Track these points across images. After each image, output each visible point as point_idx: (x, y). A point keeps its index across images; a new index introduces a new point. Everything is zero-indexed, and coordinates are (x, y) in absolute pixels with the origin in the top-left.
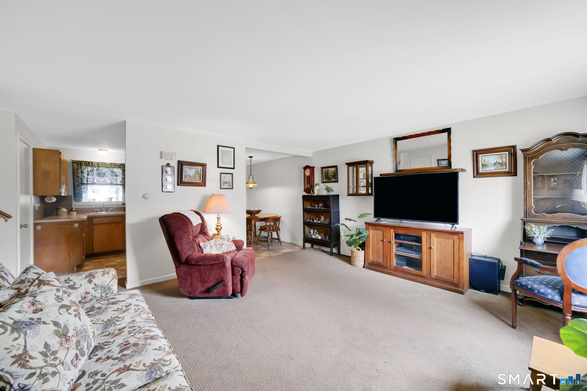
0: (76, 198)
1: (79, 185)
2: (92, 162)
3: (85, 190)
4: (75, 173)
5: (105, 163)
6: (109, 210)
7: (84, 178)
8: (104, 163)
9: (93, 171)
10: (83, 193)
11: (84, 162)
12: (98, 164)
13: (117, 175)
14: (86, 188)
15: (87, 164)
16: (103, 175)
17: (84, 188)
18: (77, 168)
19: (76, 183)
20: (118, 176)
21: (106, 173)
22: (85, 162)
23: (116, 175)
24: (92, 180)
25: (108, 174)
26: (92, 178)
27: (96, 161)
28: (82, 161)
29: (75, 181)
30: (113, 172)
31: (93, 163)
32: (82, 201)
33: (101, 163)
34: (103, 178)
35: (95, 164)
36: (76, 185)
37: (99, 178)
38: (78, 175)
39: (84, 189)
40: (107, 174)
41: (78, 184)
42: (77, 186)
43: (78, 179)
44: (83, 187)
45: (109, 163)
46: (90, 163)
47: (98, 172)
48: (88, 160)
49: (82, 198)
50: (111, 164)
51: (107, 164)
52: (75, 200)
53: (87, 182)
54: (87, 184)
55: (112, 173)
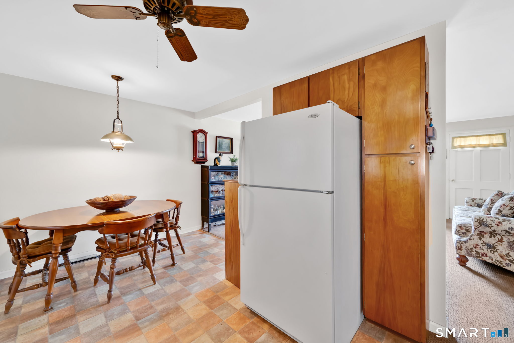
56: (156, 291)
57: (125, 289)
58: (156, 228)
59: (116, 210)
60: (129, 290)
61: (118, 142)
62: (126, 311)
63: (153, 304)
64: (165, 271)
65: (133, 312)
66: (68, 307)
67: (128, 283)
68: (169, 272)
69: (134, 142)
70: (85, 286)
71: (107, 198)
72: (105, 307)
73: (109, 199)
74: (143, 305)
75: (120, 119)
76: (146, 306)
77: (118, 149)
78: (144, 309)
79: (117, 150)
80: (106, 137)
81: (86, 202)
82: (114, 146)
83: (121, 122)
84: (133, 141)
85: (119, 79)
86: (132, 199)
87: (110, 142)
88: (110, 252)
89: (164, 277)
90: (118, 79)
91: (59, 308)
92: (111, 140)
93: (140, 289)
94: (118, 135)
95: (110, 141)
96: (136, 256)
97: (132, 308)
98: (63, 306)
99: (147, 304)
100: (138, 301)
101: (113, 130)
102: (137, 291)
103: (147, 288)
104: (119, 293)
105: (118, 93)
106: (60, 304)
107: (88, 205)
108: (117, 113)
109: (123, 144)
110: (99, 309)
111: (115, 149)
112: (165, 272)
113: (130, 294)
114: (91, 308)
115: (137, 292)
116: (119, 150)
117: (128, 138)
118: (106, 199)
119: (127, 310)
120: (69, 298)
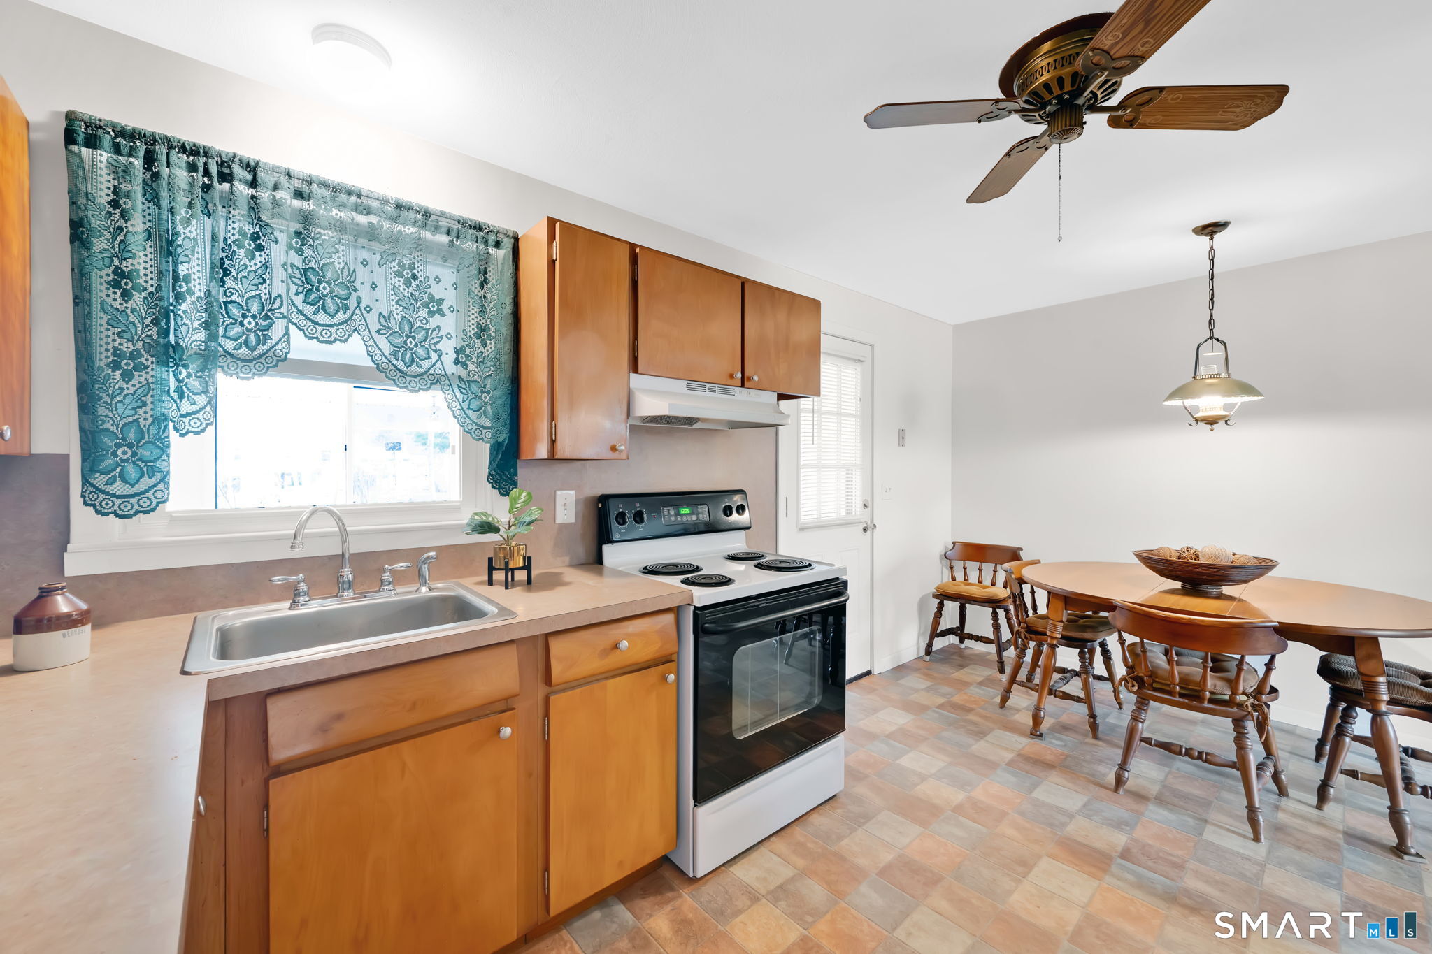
0: (100, 480)
1: (134, 356)
2: (252, 168)
3: (186, 407)
4: (98, 245)
5: (359, 196)
6: (387, 576)
7: (179, 296)
8: (349, 193)
9: (259, 248)
10: (173, 436)
11: (183, 148)
12: (299, 194)
13: (440, 302)
14: (194, 383)
15: (207, 173)
16: (344, 292)
17: (180, 391)
18: (116, 190)
19: (105, 341)
20: (445, 307)
21: (362, 275)
22: (194, 151)
23: (432, 299)
24: (249, 323)
25: (374, 286)
26: (255, 308)
27: (285, 164)
28: (169, 143)
29: (99, 319)
30: (414, 277)
31: (260, 174)
32: (169, 507)
33: (324, 184)
34: (341, 317)
35: (276, 188)
36: (102, 358)
37: (309, 310)
38: (127, 266)
39: (181, 396)
40: (367, 285)
41: (127, 348)
42: (115, 366)
43: (126, 295)
44: (173, 384)
45: (384, 202)
46: (236, 169)
47: (298, 261)
48: (223, 142)
49: (164, 480)
50: (399, 207)
51: (374, 204)
52: (99, 503)
53: (212, 337)
54: (209, 359)
55: (408, 283)
56: (1238, 853)
57: (1175, 797)
58: (1342, 684)
59: (1203, 588)
60: (1182, 803)
61: (1210, 404)
62: (1125, 827)
63: (1192, 864)
64: (1341, 842)
65: (1133, 840)
66: (1061, 750)
67: (1197, 792)
68: (1346, 853)
69: (1262, 398)
70: (1116, 741)
71: (1187, 554)
72: (1104, 793)
73: (1193, 556)
74: (1167, 849)
75: (1218, 340)
76: (1171, 855)
77: (1211, 422)
78: (1161, 854)
79: (1209, 426)
80: (1178, 393)
81: (1136, 555)
82: (1196, 415)
83: (1223, 347)
84: (1261, 395)
85: (1215, 229)
86: (1263, 567)
87: (1182, 405)
88: (1131, 678)
89: (1309, 850)
90: (1211, 230)
91: (1051, 743)
92: (1185, 401)
93: (1206, 821)
94: (1211, 385)
95: (1183, 403)
96: (1301, 758)
97: (1139, 833)
98: (1057, 745)
99: (1179, 853)
100: (1170, 835)
101: (1193, 375)
102: (1193, 817)
103: (1224, 832)
104: (1155, 793)
105: (1212, 269)
106: (1057, 739)
107: (1137, 561)
108: (1210, 324)
109: (1226, 407)
110: (1092, 787)
111: (1201, 424)
112: (1338, 845)
113: (1170, 810)
114: (1085, 778)
115: (1189, 819)
116: (1215, 426)
117: (1246, 389)
118: (1185, 555)
119: (1128, 828)
120: (1077, 741)
